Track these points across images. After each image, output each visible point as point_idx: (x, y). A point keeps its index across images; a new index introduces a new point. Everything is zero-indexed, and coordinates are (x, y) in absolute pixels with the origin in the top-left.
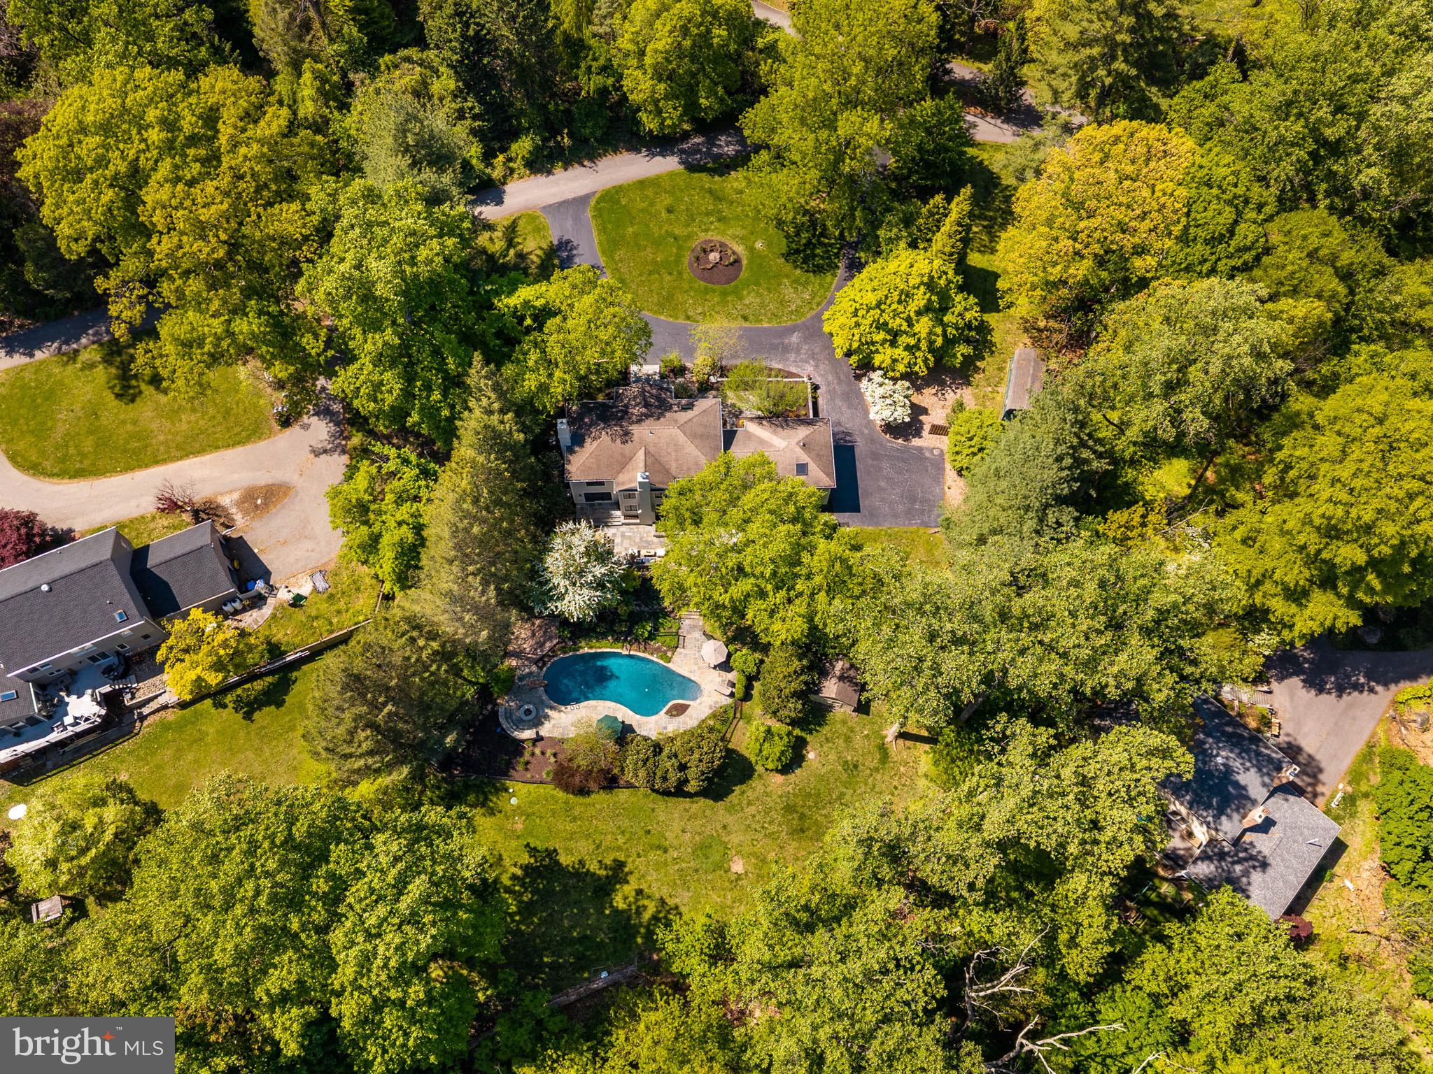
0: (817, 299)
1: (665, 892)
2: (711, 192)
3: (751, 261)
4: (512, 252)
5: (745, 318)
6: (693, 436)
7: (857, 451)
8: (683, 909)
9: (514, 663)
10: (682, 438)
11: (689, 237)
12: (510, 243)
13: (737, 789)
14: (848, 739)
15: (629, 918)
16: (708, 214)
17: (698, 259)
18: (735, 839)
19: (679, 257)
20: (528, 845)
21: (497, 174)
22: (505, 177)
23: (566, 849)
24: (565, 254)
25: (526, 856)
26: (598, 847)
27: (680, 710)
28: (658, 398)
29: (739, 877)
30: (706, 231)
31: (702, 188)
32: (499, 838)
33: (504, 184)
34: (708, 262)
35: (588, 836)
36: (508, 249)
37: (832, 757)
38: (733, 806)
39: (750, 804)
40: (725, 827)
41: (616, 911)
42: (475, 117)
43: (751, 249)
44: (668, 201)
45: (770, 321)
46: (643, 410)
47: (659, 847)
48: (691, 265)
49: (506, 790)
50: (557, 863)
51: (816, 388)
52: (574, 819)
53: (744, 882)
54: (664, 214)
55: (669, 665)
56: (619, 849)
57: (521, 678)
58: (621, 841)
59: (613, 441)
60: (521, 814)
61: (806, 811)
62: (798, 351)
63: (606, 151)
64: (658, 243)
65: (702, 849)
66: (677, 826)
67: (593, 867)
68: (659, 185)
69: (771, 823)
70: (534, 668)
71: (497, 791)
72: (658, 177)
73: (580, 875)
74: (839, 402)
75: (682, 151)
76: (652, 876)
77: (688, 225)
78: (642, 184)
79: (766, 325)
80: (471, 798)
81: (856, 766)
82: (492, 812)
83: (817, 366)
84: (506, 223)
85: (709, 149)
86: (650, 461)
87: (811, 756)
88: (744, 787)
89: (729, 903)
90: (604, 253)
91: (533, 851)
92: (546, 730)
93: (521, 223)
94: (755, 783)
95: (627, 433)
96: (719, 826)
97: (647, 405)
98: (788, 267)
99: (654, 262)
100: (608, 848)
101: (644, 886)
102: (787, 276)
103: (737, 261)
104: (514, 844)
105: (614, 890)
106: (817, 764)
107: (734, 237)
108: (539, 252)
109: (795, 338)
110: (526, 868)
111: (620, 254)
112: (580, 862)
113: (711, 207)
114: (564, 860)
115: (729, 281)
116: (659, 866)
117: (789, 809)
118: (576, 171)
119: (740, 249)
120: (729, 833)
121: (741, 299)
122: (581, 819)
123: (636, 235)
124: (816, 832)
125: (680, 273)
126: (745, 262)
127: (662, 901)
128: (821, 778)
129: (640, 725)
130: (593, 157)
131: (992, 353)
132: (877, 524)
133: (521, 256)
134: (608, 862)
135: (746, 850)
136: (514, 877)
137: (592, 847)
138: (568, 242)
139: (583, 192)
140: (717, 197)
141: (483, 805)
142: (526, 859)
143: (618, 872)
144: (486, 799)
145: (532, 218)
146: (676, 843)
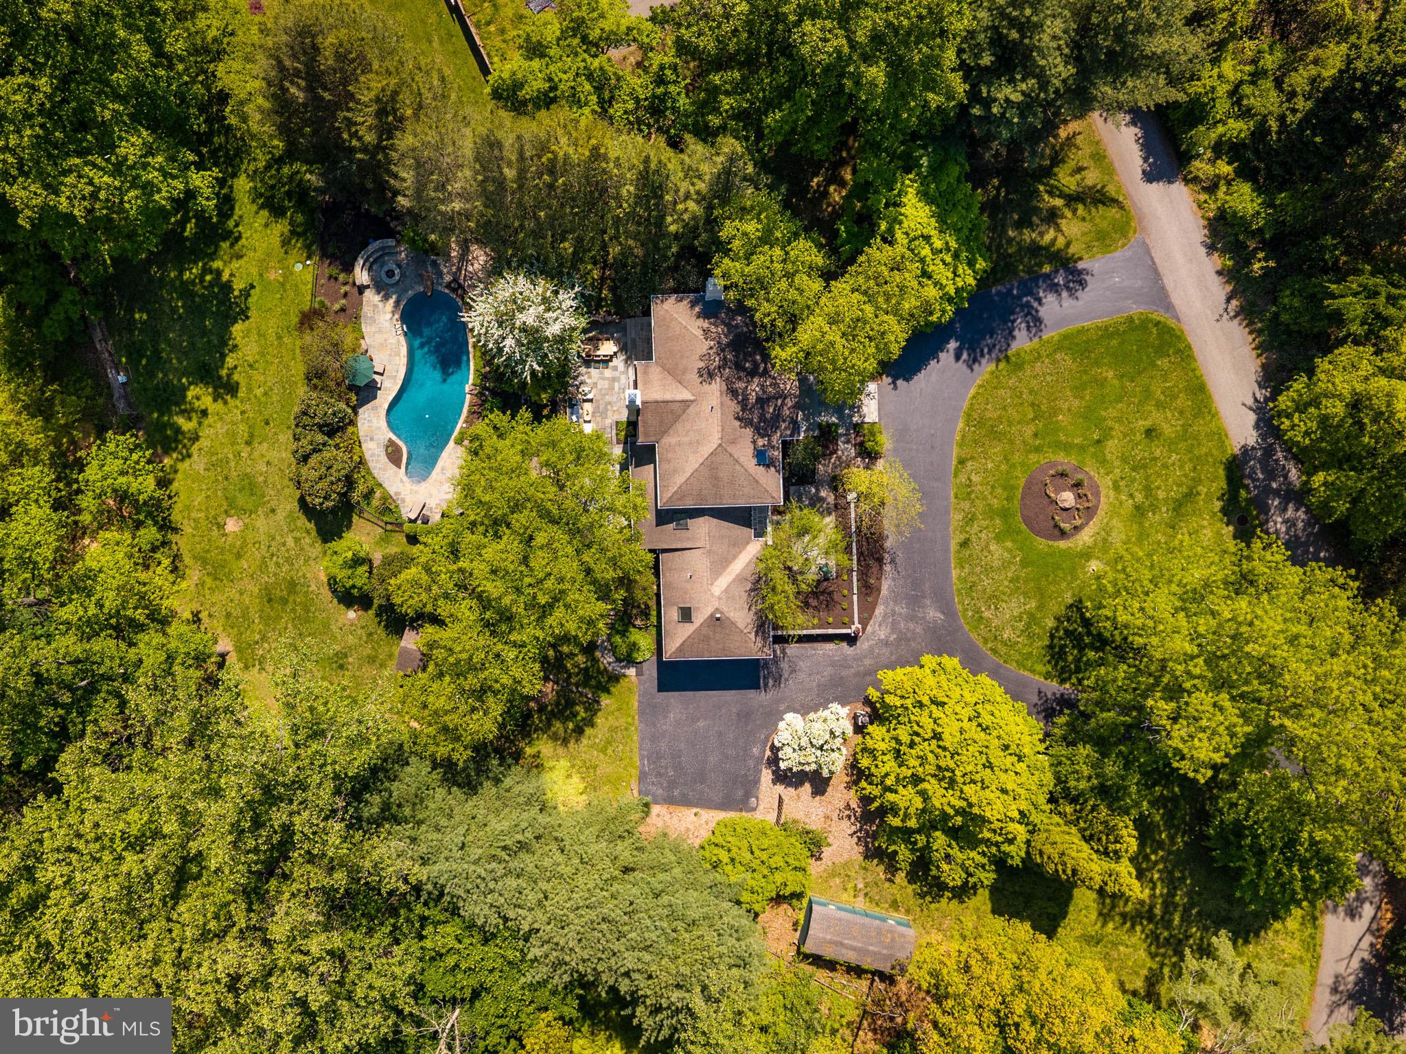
0: (1003, 650)
1: (203, 443)
2: (1190, 495)
3: (1064, 554)
4: (1058, 202)
5: (965, 544)
6: (711, 465)
7: (751, 694)
8: (187, 462)
9: (454, 254)
10: (706, 450)
11: (1103, 462)
12: (1071, 200)
13: (311, 526)
14: (372, 660)
15: (177, 404)
16: (1148, 490)
17: (1063, 475)
18: (261, 523)
19: (1067, 447)
20: (252, 287)
21: (1201, 167)
22: (1196, 180)
23: (249, 331)
24: (1060, 280)
25: (242, 286)
26: (251, 366)
27: (394, 455)
28: (777, 417)
29: (221, 526)
30: (1116, 487)
31: (1198, 481)
32: (259, 254)
33: (1187, 181)
34: (1059, 490)
35: (262, 354)
36: (1062, 195)
37: (351, 640)
38: (294, 520)
39: (297, 540)
40: (273, 511)
41: (185, 389)
42: (1282, 119)
43: (1087, 555)
44: (1168, 430)
45: (959, 578)
46: (752, 398)
47: (252, 436)
48: (1052, 464)
49: (309, 258)
50: (235, 321)
51: (851, 640)
52: (279, 338)
53: (215, 533)
54: (1142, 424)
55: (451, 443)
56: (250, 390)
57: (434, 263)
58: (259, 392)
59: (701, 358)
60: (285, 276)
61: (290, 606)
62: (912, 618)
63: (1259, 332)
64: (1088, 415)
65: (250, 486)
66: (273, 455)
67: (230, 361)
68: (1198, 414)
69: (277, 564)
70: (448, 278)
71: (308, 247)
72: (1214, 415)
73: (222, 344)
74: (828, 671)
75: (1269, 452)
76: (221, 428)
77: (1124, 460)
78: (1199, 390)
79: (955, 573)
80: (300, 218)
81: (341, 667)
82: (285, 243)
83: (886, 643)
84: (1111, 190)
85: (1277, 493)
86: (675, 407)
87: (352, 614)
88: (314, 533)
89: (193, 515)
90: (1066, 337)
91: (246, 293)
92: (371, 297)
93: (1113, 212)
94: (319, 546)
95: (711, 375)
96: (273, 504)
97: (762, 402)
98: (1057, 607)
99: (1055, 412)
100: (250, 378)
101: (210, 420)
102: (1040, 607)
103: (1063, 534)
104: (254, 271)
105: (207, 384)
106: (341, 621)
107: (1108, 530)
108: (1061, 242)
109: (933, 614)
110: (228, 287)
111: (1066, 361)
112: (236, 346)
113: (1161, 494)
114: (237, 329)
115: (1027, 520)
116: (232, 436)
117: (292, 585)
118: (1218, 290)
119: (1085, 537)
120: (266, 515)
121: (998, 538)
122: (280, 345)
123: (1102, 383)
124: (269, 617)
125: (1038, 449)
126: (1062, 544)
127: (196, 438)
128: (326, 625)
129: (375, 408)
130: (1248, 313)
131: (922, 896)
132: (642, 712)
133: (1052, 217)
134: (236, 377)
135: (250, 536)
136: (219, 273)
137: (250, 359)
138: (1082, 284)
139: (1176, 299)
140: (1183, 504)
141: (292, 232)
142: (238, 285)
143: (226, 388)
144: (299, 235)
145: (1123, 229)
146: (256, 454)
